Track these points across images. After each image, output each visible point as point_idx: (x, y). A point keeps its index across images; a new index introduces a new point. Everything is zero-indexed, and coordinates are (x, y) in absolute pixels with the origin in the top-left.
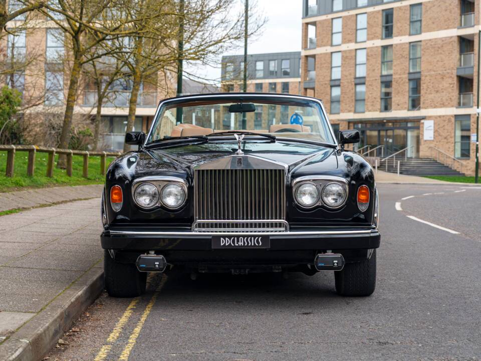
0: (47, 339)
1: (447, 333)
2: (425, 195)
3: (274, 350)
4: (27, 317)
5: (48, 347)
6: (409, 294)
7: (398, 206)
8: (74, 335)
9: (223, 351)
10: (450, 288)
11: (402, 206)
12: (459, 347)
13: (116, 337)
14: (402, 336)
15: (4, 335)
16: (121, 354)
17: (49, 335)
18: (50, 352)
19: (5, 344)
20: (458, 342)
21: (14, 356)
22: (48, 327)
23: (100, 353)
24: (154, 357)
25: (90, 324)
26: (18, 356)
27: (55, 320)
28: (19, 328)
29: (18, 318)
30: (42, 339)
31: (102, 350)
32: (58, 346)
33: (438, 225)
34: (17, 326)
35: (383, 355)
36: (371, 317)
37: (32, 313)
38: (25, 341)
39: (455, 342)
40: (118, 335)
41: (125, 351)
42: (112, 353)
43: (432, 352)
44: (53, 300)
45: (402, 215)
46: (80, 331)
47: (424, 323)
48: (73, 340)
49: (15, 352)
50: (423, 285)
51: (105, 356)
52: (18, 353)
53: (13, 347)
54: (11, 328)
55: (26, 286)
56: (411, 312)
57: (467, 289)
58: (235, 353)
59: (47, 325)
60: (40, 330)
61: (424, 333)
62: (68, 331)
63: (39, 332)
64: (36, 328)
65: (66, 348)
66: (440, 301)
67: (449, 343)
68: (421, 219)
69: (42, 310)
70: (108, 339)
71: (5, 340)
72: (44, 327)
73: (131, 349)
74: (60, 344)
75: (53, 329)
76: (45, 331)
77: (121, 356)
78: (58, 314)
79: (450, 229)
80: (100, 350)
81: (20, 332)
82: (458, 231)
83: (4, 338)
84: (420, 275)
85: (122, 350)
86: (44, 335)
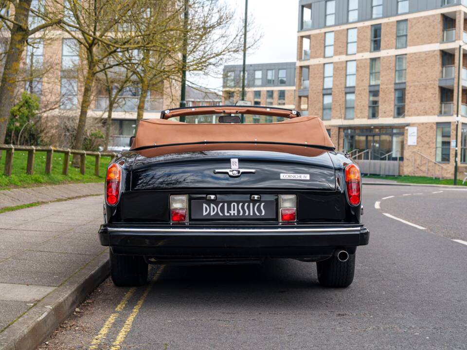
0: (66, 307)
1: (395, 308)
2: (404, 195)
3: (251, 319)
4: (50, 290)
5: (67, 314)
6: (371, 277)
7: (377, 205)
8: (88, 305)
9: (210, 318)
10: (407, 273)
11: (381, 205)
12: (402, 319)
13: (122, 308)
14: (358, 309)
15: (32, 303)
16: (126, 320)
17: (68, 305)
18: (68, 317)
19: (34, 309)
20: (403, 314)
21: (41, 318)
22: (67, 298)
23: (110, 319)
24: (153, 322)
25: (101, 297)
26: (44, 318)
27: (73, 293)
28: (44, 298)
29: (43, 290)
30: (62, 307)
31: (111, 317)
32: (75, 314)
33: (409, 221)
34: (42, 296)
35: (340, 323)
36: (336, 295)
37: (54, 286)
38: (49, 307)
39: (401, 315)
40: (124, 306)
41: (130, 318)
42: (119, 319)
43: (380, 322)
44: (71, 277)
45: (379, 212)
46: (93, 303)
47: (378, 300)
48: (87, 309)
49: (42, 315)
50: (384, 270)
51: (113, 321)
52: (44, 316)
53: (40, 312)
54: (37, 298)
55: (48, 266)
56: (369, 292)
57: (420, 275)
58: (219, 320)
59: (67, 296)
60: (61, 299)
61: (377, 308)
62: (83, 302)
63: (60, 301)
64: (58, 298)
65: (82, 316)
66: (396, 283)
67: (396, 315)
68: (395, 216)
69: (61, 284)
70: (116, 309)
71: (33, 306)
72: (64, 297)
73: (135, 316)
74: (77, 312)
75: (71, 299)
76: (64, 301)
77: (127, 322)
78: (75, 288)
79: (419, 225)
80: (109, 317)
81: (45, 300)
82: (425, 227)
83: (32, 305)
84: (384, 263)
85: (128, 317)
86: (64, 303)
